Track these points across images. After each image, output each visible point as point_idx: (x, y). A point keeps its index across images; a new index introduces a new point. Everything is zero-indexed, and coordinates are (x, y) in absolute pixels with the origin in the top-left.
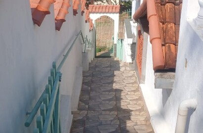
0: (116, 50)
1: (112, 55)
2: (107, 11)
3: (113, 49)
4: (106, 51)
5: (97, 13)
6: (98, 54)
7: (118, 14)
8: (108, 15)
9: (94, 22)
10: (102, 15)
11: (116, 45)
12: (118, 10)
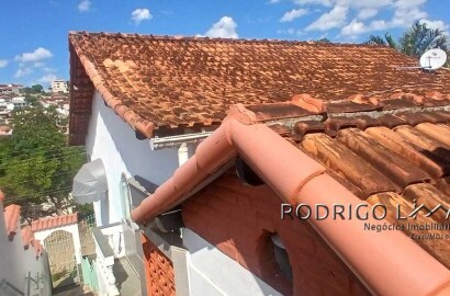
0: (81, 272)
1: (76, 280)
2: (60, 223)
3: (77, 271)
4: (67, 276)
5: (46, 229)
6: (56, 284)
7: (76, 225)
8: (62, 228)
9: (42, 243)
10: (53, 230)
11: (80, 265)
12: (75, 219)
